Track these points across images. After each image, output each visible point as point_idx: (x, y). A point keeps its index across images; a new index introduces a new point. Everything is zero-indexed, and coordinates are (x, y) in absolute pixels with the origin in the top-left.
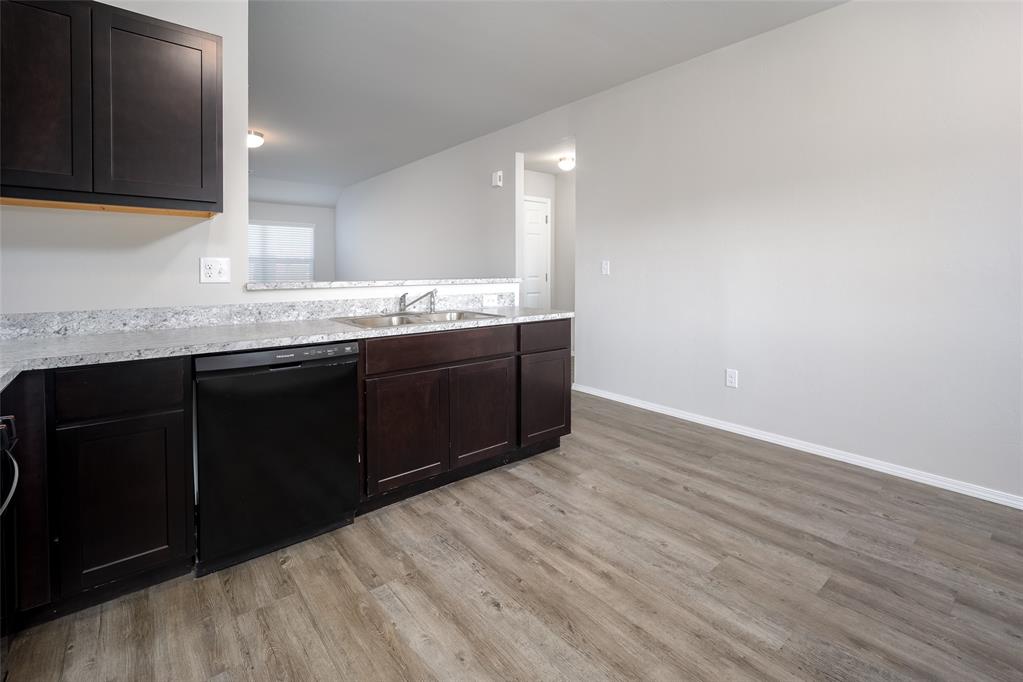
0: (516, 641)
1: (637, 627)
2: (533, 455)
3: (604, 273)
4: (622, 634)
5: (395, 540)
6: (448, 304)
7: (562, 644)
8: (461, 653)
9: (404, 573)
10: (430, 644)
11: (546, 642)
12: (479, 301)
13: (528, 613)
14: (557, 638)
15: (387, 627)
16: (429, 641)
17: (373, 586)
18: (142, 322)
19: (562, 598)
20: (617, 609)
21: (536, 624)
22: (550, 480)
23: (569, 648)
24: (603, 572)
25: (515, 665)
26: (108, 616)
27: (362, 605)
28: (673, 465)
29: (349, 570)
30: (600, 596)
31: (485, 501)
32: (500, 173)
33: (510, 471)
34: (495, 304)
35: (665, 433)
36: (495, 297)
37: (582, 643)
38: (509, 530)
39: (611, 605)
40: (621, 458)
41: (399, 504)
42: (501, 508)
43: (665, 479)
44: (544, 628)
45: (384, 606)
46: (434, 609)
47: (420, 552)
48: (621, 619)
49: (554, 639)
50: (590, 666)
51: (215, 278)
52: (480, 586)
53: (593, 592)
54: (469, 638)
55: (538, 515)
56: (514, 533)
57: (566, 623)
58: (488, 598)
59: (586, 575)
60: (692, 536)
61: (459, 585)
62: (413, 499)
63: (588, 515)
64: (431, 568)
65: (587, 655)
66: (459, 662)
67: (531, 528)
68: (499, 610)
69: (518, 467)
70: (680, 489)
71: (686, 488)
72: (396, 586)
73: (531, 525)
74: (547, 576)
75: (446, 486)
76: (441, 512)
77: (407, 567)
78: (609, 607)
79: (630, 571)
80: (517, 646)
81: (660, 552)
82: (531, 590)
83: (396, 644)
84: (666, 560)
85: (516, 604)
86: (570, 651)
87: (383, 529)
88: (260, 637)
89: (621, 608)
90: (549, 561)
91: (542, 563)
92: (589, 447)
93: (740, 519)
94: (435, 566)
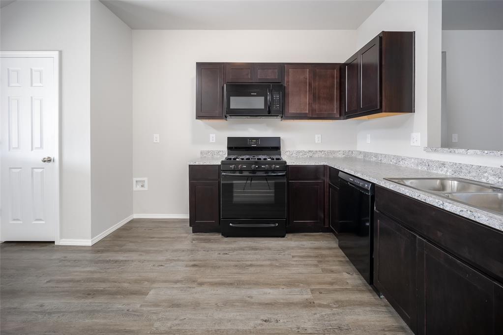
0: (240, 315)
7: (223, 328)
8: (252, 298)
9: (316, 302)
10: (265, 293)
11: (229, 323)
13: (250, 328)
14: (227, 328)
18: (394, 162)
21: (242, 327)
23: (219, 328)
44: (236, 328)
46: (282, 301)
50: (204, 328)
51: (416, 144)
54: (257, 303)
58: (273, 321)
65: (209, 331)
66: (249, 296)
68: (262, 320)
72: (308, 297)
80: (238, 314)
85: (259, 327)
86: (217, 327)
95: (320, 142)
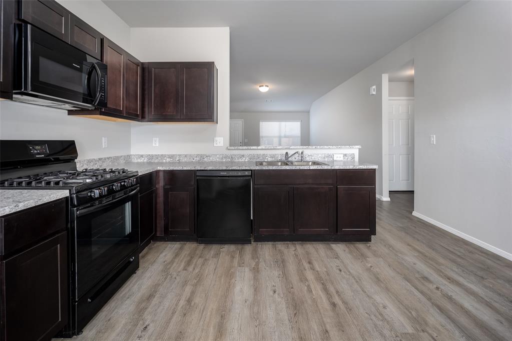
0: (270, 307)
1: (327, 331)
2: (351, 241)
3: (432, 142)
4: (316, 330)
5: (260, 255)
6: (313, 158)
7: (286, 318)
8: (248, 300)
9: (253, 267)
10: (241, 292)
11: (281, 314)
12: (331, 157)
13: (284, 301)
14: (286, 315)
15: (233, 280)
16: (241, 291)
17: (240, 266)
18: (198, 159)
19: (303, 303)
20: (324, 319)
21: (283, 305)
22: (349, 255)
23: (287, 320)
24: (334, 303)
25: (261, 314)
26: (176, 246)
27: (232, 270)
28: (443, 273)
29: (237, 259)
30: (322, 311)
31: (308, 253)
32: (374, 87)
33: (332, 245)
34: (342, 159)
35: (459, 254)
36: (342, 155)
37: (295, 322)
38: (307, 268)
39: (323, 316)
40: (406, 258)
41: (273, 243)
42: (312, 258)
43: (426, 278)
44: (285, 309)
45: (238, 274)
46: (252, 282)
47: (265, 262)
48: (322, 324)
49: (284, 315)
50: (289, 331)
51: (219, 145)
52: (275, 283)
53: (320, 307)
54: (254, 297)
55: (326, 267)
56: (307, 270)
57: (295, 312)
58: (273, 288)
59: (324, 301)
60: (410, 313)
61: (267, 278)
62: (279, 243)
63: (353, 277)
64: (263, 269)
65: (292, 327)
66: (244, 302)
67: (317, 271)
68: (274, 294)
69: (338, 245)
70: (434, 287)
71: (437, 288)
72: (247, 269)
73: (319, 270)
74: (306, 292)
75: (296, 242)
76: (285, 251)
77: (255, 265)
78: (322, 316)
79: (349, 309)
81: (378, 310)
82: (293, 293)
83: (231, 286)
84: (377, 314)
85: (282, 296)
86: (287, 322)
87: (259, 250)
88: (200, 266)
89: (327, 320)
90: (312, 287)
91: (309, 286)
92: (390, 246)
93: (463, 320)
94: (265, 269)
95: (106, 146)
